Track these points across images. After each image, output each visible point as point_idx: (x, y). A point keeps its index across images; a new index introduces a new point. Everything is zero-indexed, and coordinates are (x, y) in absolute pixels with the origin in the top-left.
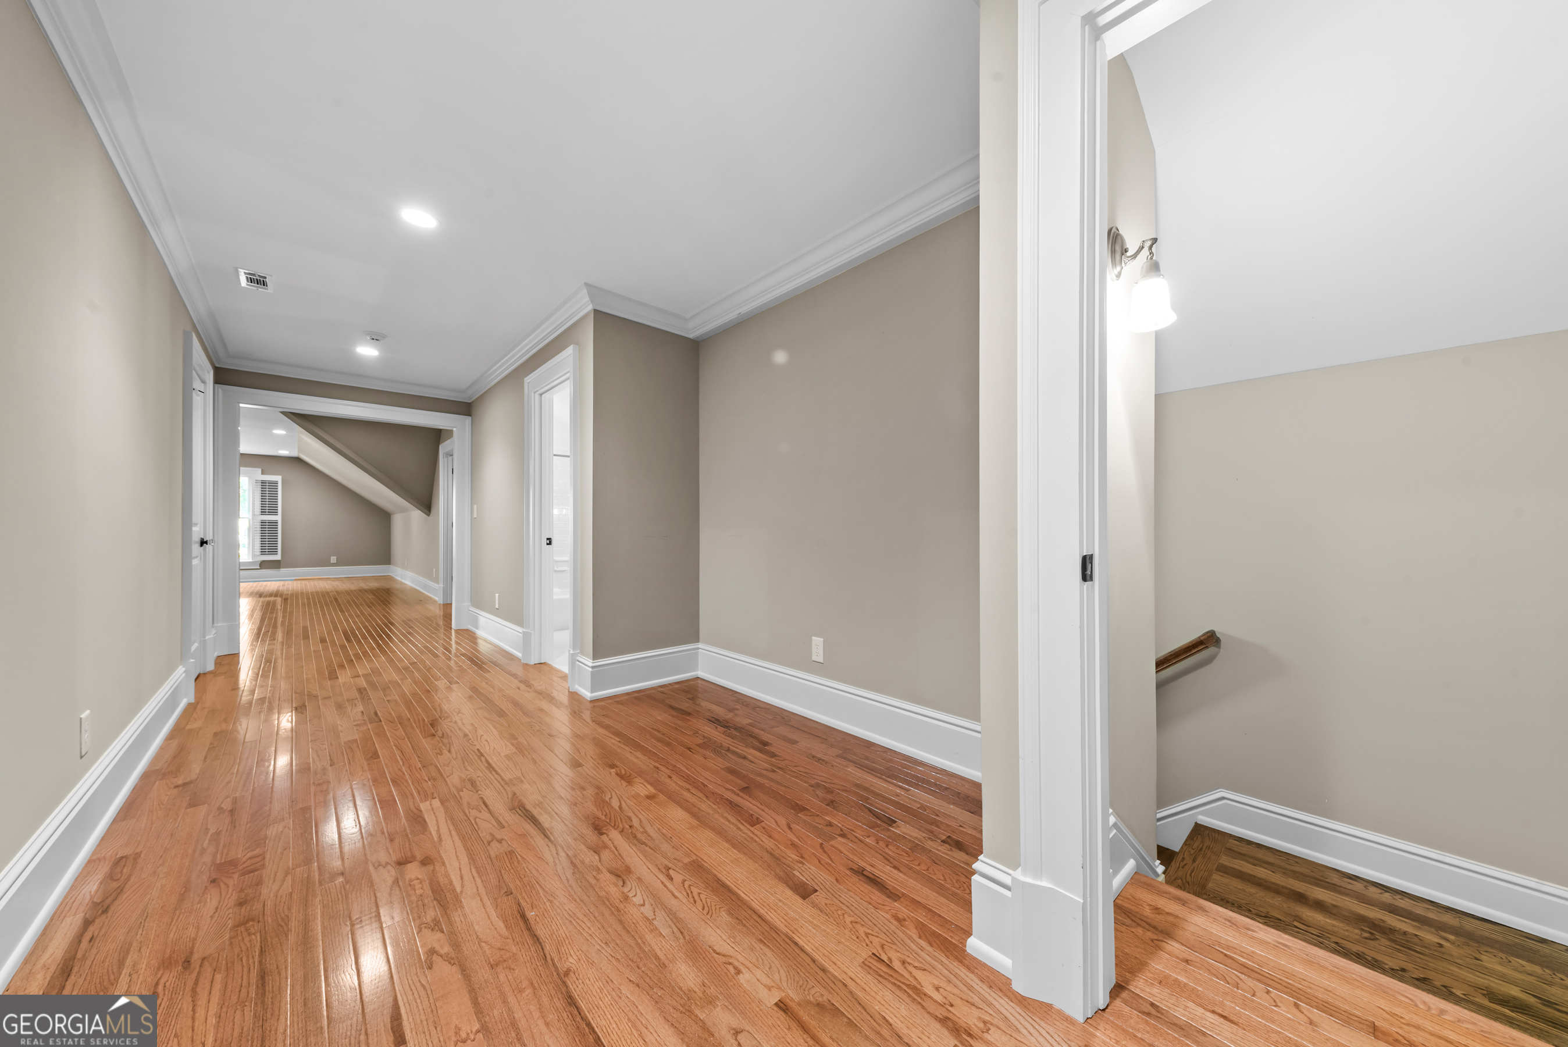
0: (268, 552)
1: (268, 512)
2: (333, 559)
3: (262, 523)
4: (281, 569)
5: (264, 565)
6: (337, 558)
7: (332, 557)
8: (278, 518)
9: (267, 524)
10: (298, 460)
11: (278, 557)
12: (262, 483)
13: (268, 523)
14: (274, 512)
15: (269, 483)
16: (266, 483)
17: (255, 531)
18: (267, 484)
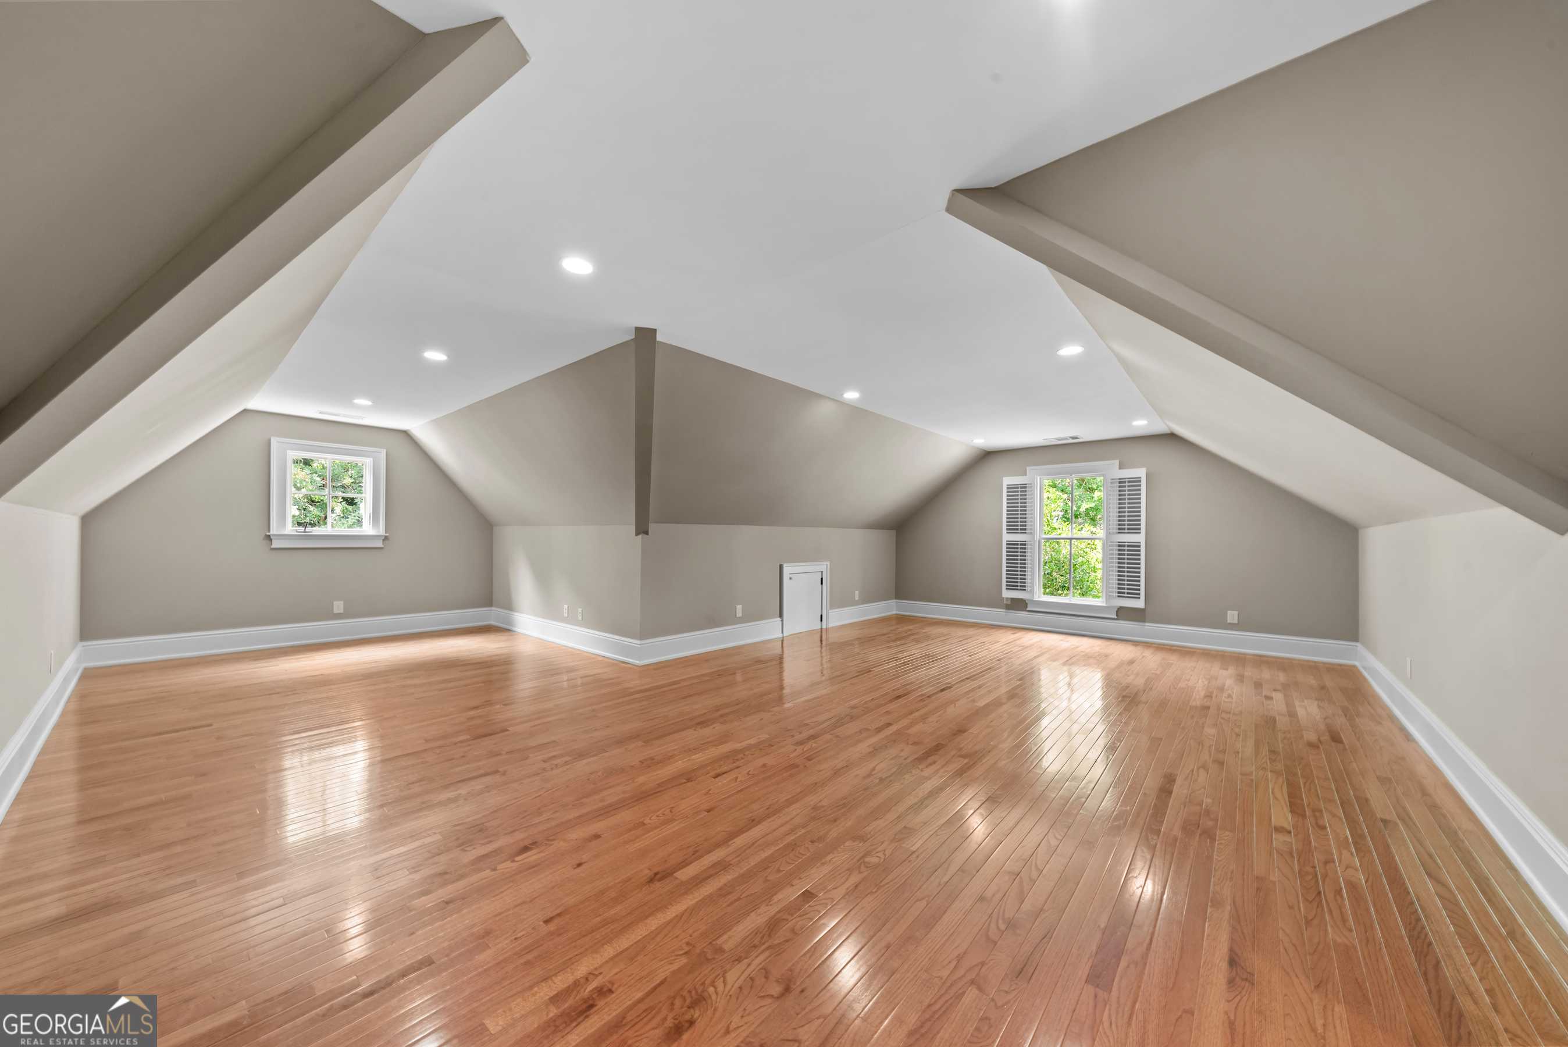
0: (1128, 593)
1: (1128, 529)
2: (1232, 616)
3: (1119, 546)
4: (1147, 624)
5: (1122, 613)
6: (1238, 613)
7: (1229, 612)
8: (1140, 538)
9: (1126, 548)
10: (1172, 437)
11: (1140, 604)
12: (1120, 482)
13: (1128, 546)
14: (1135, 529)
15: (1129, 482)
16: (1125, 482)
17: (1110, 563)
18: (1127, 484)
